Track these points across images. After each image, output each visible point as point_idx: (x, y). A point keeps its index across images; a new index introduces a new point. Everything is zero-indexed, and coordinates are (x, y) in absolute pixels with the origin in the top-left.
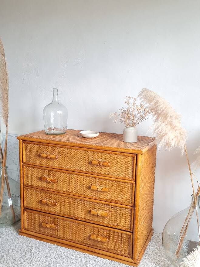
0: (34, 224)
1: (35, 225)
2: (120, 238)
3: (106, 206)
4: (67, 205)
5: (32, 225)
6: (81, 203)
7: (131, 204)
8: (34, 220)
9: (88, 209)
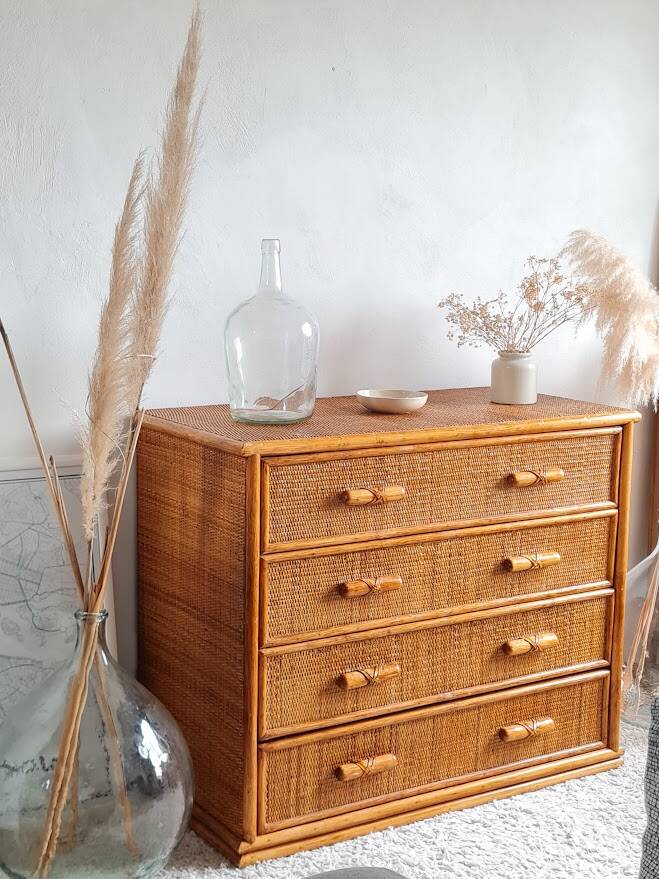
0: (298, 791)
1: (302, 794)
2: (577, 702)
3: (542, 616)
4: (423, 660)
5: (288, 801)
6: (470, 636)
7: (607, 582)
8: (299, 776)
9: (492, 645)
